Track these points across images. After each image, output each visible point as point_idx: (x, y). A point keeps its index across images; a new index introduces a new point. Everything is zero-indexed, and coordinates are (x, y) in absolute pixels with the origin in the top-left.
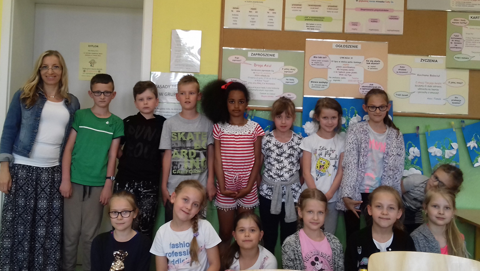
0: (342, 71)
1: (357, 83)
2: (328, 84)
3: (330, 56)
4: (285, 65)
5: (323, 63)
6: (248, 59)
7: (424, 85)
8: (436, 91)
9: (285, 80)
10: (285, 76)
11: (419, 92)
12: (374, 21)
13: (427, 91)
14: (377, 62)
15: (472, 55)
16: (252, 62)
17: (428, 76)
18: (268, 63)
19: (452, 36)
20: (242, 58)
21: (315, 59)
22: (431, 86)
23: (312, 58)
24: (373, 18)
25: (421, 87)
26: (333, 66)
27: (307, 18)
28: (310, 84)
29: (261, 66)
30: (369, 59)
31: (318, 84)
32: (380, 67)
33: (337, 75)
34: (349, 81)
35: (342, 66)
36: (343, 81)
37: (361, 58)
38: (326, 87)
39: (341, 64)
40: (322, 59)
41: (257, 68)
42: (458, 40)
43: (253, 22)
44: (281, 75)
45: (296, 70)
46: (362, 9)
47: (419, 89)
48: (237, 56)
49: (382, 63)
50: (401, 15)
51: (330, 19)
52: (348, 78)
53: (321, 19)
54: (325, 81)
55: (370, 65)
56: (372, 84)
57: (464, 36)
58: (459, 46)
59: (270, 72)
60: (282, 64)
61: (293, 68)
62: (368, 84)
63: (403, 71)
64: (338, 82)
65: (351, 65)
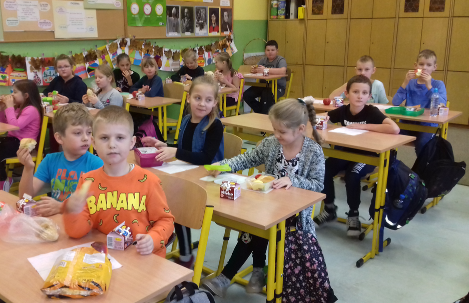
0: (26, 12)
1: (36, 20)
2: (18, 22)
5: (14, 6)
7: (74, 20)
8: (81, 24)
11: (72, 25)
13: (77, 24)
14: (46, 5)
17: (75, 14)
21: (7, 3)
22: (78, 21)
23: (5, 3)
26: (20, 8)
28: (7, 22)
30: (41, 3)
31: (12, 22)
32: (48, 8)
33: (23, 15)
34: (32, 18)
36: (28, 19)
37: (36, 2)
38: (17, 24)
39: (25, 7)
40: (12, 3)
47: (72, 23)
49: (49, 6)
52: (30, 16)
54: (15, 19)
55: (43, 7)
56: (45, 20)
62: (42, 21)
63: (61, 10)
64: (24, 20)
65: (31, 7)
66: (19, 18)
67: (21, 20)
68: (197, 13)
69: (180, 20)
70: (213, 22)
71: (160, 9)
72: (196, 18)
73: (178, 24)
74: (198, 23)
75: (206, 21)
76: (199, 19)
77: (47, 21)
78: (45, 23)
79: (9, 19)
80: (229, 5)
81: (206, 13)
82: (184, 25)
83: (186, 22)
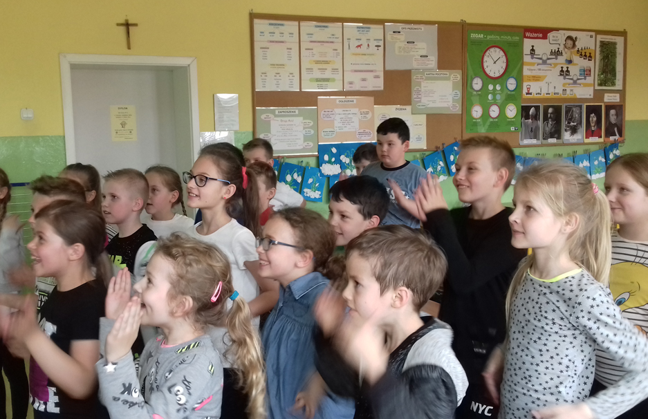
0: (344, 121)
1: (354, 130)
2: (335, 133)
3: (335, 110)
4: (304, 119)
5: (331, 116)
6: (276, 116)
9: (304, 132)
10: (304, 128)
12: (364, 80)
14: (368, 113)
15: (428, 103)
16: (279, 119)
18: (291, 118)
19: (415, 89)
20: (271, 116)
21: (325, 113)
23: (323, 112)
24: (364, 77)
26: (338, 118)
27: (317, 80)
28: (323, 133)
29: (286, 121)
30: (362, 111)
31: (328, 133)
32: (369, 116)
33: (341, 125)
34: (350, 129)
36: (345, 130)
37: (356, 110)
38: (334, 135)
39: (343, 116)
40: (330, 113)
41: (283, 123)
42: (419, 92)
43: (278, 85)
44: (301, 128)
45: (312, 123)
46: (356, 71)
48: (268, 114)
49: (370, 113)
50: (382, 74)
51: (334, 80)
52: (348, 126)
53: (327, 80)
54: (333, 130)
56: (364, 129)
57: (423, 89)
58: (419, 96)
59: (293, 126)
60: (302, 118)
61: (310, 121)
62: (362, 131)
64: (341, 131)
66: (335, 128)
67: (338, 130)
68: (567, 112)
69: (540, 123)
70: (592, 125)
71: (512, 111)
72: (566, 119)
73: (537, 128)
74: (568, 127)
75: (580, 123)
76: (570, 120)
77: (367, 131)
78: (364, 133)
79: (325, 130)
80: (618, 100)
81: (581, 113)
82: (547, 129)
83: (549, 125)
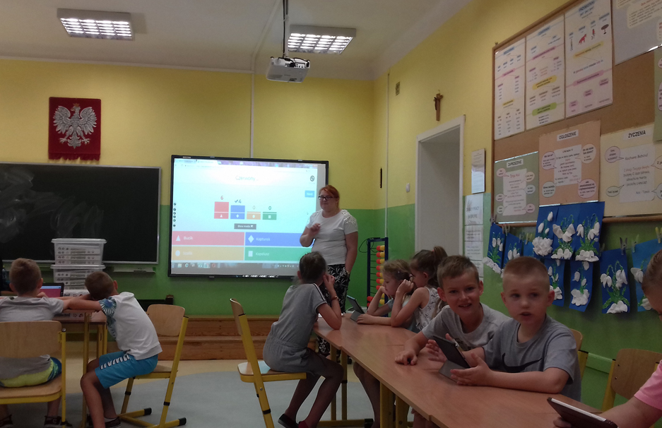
0: (565, 169)
3: (555, 152)
4: (528, 171)
5: (551, 162)
7: (631, 173)
8: (644, 180)
9: (527, 190)
10: (527, 184)
11: (628, 185)
12: (588, 94)
13: (636, 181)
14: (591, 150)
16: (509, 174)
17: (635, 157)
19: (661, 87)
21: (545, 159)
22: (638, 174)
25: (630, 177)
26: (557, 163)
27: (539, 111)
28: (543, 190)
29: (514, 176)
30: (585, 148)
32: (593, 155)
34: (571, 180)
35: (565, 162)
36: (567, 182)
38: (554, 192)
39: (563, 160)
40: (550, 157)
41: (512, 179)
43: (509, 128)
44: (525, 184)
45: (534, 176)
46: (578, 83)
47: (628, 180)
48: (501, 169)
50: (609, 75)
51: (554, 106)
52: (570, 177)
53: (548, 108)
54: (552, 184)
55: (585, 155)
56: (587, 180)
59: (520, 182)
60: (526, 170)
61: (532, 173)
62: (584, 182)
63: (613, 156)
64: (561, 184)
65: (572, 159)
66: (555, 181)
67: (558, 185)
77: (590, 182)
78: (586, 187)
79: (545, 185)
